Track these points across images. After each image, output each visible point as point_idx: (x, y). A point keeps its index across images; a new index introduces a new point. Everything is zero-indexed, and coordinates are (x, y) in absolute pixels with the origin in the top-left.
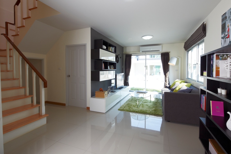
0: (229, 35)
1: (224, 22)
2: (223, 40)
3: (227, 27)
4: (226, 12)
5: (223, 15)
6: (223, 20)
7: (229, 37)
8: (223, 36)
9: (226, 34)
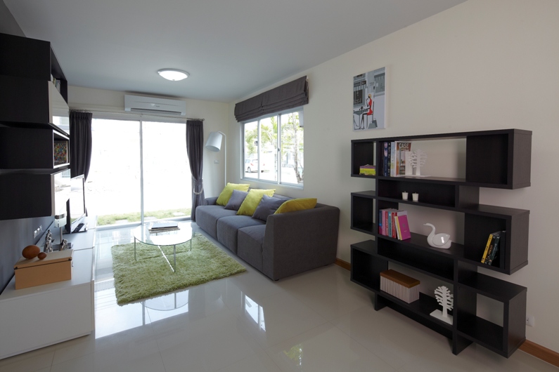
0: (371, 110)
1: (359, 88)
2: (356, 116)
3: (366, 97)
4: (365, 74)
5: (358, 76)
6: (356, 85)
7: (371, 113)
8: (357, 109)
9: (365, 107)
